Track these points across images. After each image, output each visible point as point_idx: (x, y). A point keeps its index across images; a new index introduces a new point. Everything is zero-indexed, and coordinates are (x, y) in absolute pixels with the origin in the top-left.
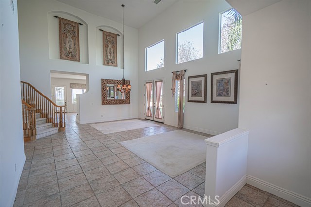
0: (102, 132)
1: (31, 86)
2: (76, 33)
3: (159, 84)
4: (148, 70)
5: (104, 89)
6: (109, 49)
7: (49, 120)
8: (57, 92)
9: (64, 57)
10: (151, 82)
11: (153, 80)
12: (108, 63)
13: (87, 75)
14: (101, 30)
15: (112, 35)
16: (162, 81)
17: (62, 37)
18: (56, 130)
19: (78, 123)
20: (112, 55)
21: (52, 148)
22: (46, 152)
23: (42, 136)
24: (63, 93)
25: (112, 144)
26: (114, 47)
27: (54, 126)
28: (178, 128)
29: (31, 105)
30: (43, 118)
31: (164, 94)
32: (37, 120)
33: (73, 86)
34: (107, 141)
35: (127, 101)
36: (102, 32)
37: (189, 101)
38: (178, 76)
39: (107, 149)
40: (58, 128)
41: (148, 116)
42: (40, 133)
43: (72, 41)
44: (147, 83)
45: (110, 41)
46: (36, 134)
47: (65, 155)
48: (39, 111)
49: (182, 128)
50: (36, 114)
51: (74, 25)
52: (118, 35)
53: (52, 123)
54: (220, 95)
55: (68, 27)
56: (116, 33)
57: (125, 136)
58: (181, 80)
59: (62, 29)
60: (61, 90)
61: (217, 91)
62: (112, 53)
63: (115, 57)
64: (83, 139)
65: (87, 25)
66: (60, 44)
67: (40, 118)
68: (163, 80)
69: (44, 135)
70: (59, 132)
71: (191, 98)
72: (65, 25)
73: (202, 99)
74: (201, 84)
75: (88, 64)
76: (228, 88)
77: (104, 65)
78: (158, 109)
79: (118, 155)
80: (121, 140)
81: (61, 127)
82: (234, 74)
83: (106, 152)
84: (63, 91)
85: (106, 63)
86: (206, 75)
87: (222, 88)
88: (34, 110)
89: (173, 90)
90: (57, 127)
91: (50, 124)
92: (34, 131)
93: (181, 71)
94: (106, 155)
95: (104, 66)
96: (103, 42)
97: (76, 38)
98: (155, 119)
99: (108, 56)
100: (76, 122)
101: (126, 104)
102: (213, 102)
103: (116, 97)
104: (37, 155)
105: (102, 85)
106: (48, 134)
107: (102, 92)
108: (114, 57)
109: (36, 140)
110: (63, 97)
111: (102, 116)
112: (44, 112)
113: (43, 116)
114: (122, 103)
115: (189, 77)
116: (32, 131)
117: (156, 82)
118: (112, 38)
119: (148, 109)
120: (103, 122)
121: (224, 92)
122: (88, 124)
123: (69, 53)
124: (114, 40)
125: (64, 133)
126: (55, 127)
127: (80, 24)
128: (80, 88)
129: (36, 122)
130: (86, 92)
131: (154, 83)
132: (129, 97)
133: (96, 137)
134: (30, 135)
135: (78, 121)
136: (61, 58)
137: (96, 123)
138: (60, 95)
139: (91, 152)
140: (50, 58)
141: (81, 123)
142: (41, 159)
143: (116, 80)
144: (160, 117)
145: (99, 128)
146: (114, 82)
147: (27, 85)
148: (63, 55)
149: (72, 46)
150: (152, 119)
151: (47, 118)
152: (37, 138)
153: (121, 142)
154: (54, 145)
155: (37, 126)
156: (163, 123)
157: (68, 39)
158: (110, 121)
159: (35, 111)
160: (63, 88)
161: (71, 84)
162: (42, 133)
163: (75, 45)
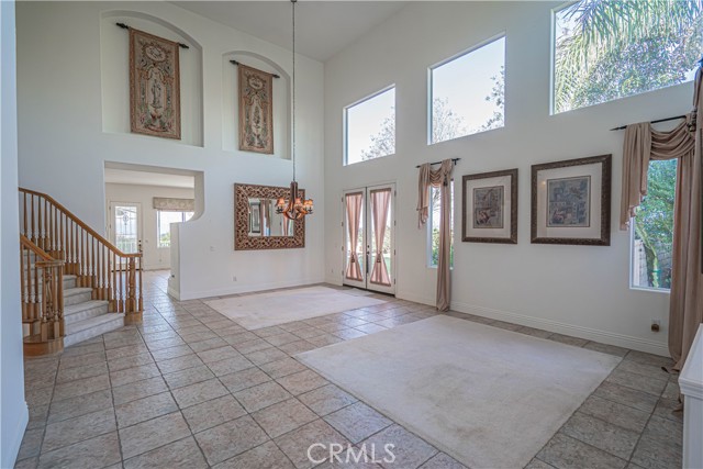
0: (244, 323)
1: (53, 202)
2: (173, 67)
3: (381, 196)
4: (349, 163)
5: (240, 210)
6: (253, 110)
7: (98, 294)
8: (119, 220)
9: (140, 126)
10: (360, 193)
11: (366, 185)
12: (251, 143)
13: (199, 176)
14: (234, 62)
15: (262, 77)
16: (389, 189)
17: (137, 76)
18: (117, 320)
19: (173, 299)
20: (261, 125)
21: (106, 376)
22: (90, 391)
23: (78, 338)
24: (134, 222)
25: (277, 359)
26: (267, 104)
27: (113, 307)
28: (437, 310)
29: (50, 252)
30: (82, 286)
31: (395, 223)
32: (65, 293)
33: (159, 203)
34: (262, 350)
35: (297, 241)
36: (235, 67)
37: (466, 239)
38: (434, 175)
39: (266, 378)
40: (123, 315)
41: (352, 278)
42: (74, 331)
43: (163, 88)
44: (347, 195)
45: (255, 88)
46: (62, 335)
47: (146, 401)
48: (71, 269)
49: (447, 310)
50: (64, 277)
51: (167, 47)
52: (276, 76)
53: (106, 302)
54: (556, 221)
55: (153, 53)
56: (269, 70)
57: (306, 336)
58: (445, 184)
59: (138, 58)
60: (128, 214)
61: (549, 212)
62: (261, 120)
63: (269, 130)
64: (195, 347)
65: (200, 49)
66: (131, 96)
67: (76, 286)
68: (392, 186)
69: (86, 335)
70: (126, 324)
71: (472, 232)
72: (145, 46)
73: (505, 233)
74: (501, 196)
75: (202, 146)
76: (583, 204)
77: (240, 149)
78: (379, 260)
79: (302, 397)
80: (298, 349)
81: (132, 310)
82: (599, 166)
83: (267, 388)
84: (134, 215)
85: (246, 144)
86: (517, 170)
87: (563, 204)
88: (59, 268)
89: (423, 211)
90: (121, 311)
91: (101, 302)
92: (57, 325)
93: (445, 163)
94: (269, 397)
95: (243, 153)
96: (240, 92)
97: (172, 80)
98: (371, 287)
99: (250, 127)
100: (168, 294)
101: (296, 246)
102: (535, 240)
103: (266, 229)
104: (62, 401)
105: (237, 199)
106: (95, 332)
107: (237, 217)
108: (265, 130)
109: (61, 351)
110: (134, 231)
111: (235, 279)
112: (85, 271)
113: (83, 281)
114: (285, 246)
115: (465, 179)
116: (52, 325)
117: (374, 191)
118: (261, 84)
119: (353, 260)
120: (237, 295)
121: (569, 216)
122: (200, 301)
123: (154, 117)
124: (267, 89)
125: (139, 327)
126: (115, 311)
127: (184, 46)
128: (177, 210)
129: (64, 301)
130: (194, 219)
131: (368, 194)
132: (303, 230)
133: (229, 340)
134: (44, 338)
135: (175, 294)
136: (133, 130)
137: (220, 297)
138: (125, 227)
139: (221, 391)
140: (104, 131)
141: (182, 299)
142: (75, 417)
143: (270, 188)
144: (385, 281)
145: (231, 311)
146: (267, 193)
147: (43, 199)
148: (138, 122)
149: (163, 100)
150: (362, 285)
151: (93, 287)
152: (66, 345)
153: (299, 355)
154: (113, 366)
155: (66, 311)
156: (393, 296)
157: (151, 82)
158: (256, 293)
159: (62, 270)
160: (134, 209)
161: (154, 198)
162: (78, 329)
163: (168, 99)
